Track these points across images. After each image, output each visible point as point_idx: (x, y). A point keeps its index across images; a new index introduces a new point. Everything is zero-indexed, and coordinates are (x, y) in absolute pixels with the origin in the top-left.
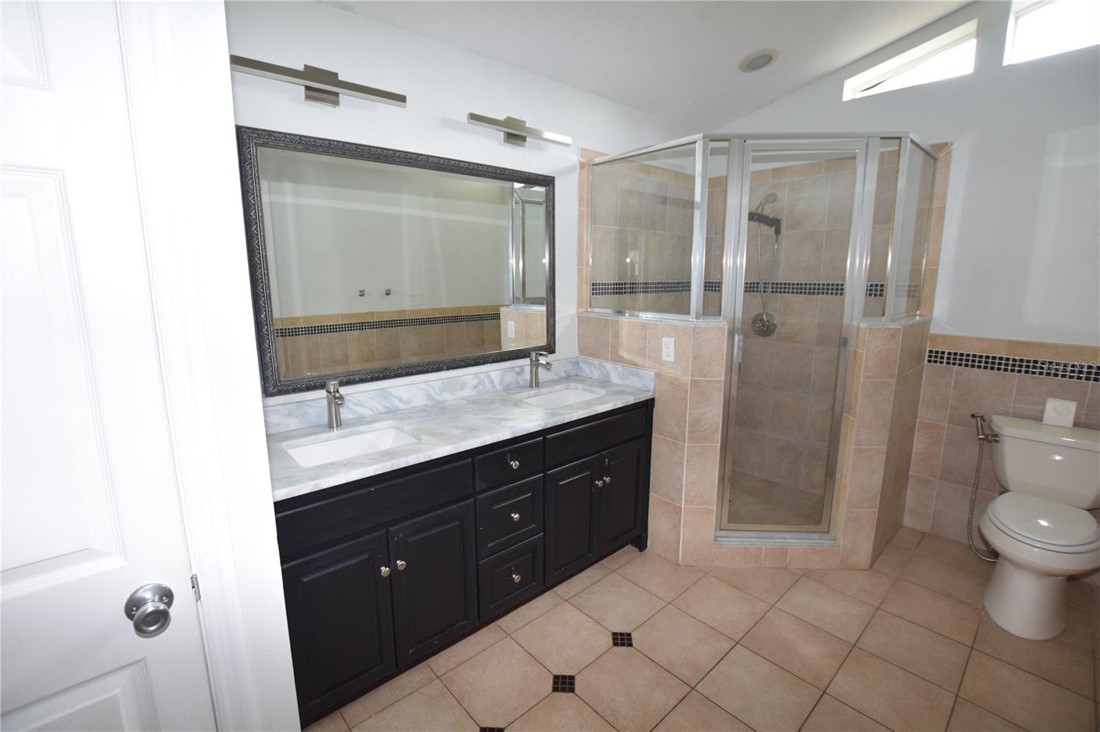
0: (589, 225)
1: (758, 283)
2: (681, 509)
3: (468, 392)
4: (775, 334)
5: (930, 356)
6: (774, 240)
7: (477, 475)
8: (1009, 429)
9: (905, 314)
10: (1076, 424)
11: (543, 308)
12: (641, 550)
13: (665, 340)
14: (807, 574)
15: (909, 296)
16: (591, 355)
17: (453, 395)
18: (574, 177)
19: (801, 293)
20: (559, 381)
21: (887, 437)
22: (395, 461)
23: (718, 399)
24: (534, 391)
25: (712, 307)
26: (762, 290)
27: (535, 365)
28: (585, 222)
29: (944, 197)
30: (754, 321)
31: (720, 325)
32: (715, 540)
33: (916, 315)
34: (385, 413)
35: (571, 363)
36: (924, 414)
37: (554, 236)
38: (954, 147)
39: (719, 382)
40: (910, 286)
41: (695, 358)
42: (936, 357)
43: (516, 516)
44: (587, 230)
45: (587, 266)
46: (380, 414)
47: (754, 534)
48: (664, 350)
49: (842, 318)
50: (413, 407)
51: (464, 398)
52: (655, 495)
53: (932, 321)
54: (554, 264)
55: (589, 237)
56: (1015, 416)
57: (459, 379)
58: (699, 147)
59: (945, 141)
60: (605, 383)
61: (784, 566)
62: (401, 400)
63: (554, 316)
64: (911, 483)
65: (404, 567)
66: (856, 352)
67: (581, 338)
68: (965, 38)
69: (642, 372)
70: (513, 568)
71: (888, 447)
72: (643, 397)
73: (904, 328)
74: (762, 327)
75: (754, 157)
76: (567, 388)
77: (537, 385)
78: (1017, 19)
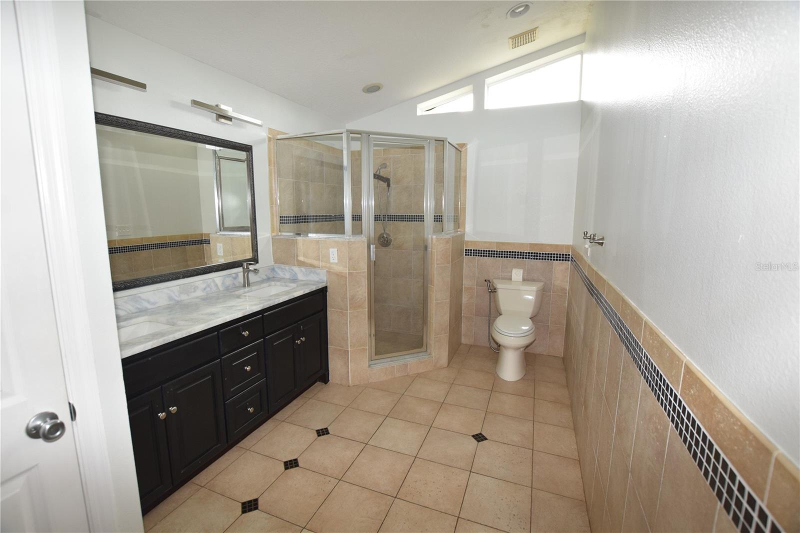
0: (276, 178)
1: (380, 215)
2: (348, 351)
3: (199, 293)
4: (391, 245)
5: (466, 252)
6: (387, 190)
7: (221, 343)
8: (500, 286)
9: (453, 231)
10: (524, 280)
11: (249, 233)
12: (326, 384)
13: (331, 250)
14: (418, 375)
15: (454, 221)
16: (283, 263)
17: (188, 295)
18: (265, 146)
19: (403, 221)
20: (263, 281)
21: (449, 295)
22: (166, 338)
23: (364, 282)
24: (247, 289)
25: (357, 230)
26: (382, 219)
27: (247, 271)
28: (273, 175)
29: (465, 171)
30: (379, 238)
31: (362, 239)
32: (369, 367)
33: (458, 231)
34: (136, 313)
35: (269, 269)
36: (466, 283)
37: (253, 185)
38: (468, 147)
39: (364, 272)
40: (454, 216)
41: (350, 259)
42: (469, 252)
43: (248, 368)
44: (275, 182)
45: (276, 205)
46: (133, 313)
47: (389, 360)
48: (331, 256)
49: (424, 235)
50: (158, 307)
51: (197, 298)
52: (332, 347)
53: (466, 235)
54: (254, 204)
55: (277, 186)
56: (503, 279)
57: (192, 284)
58: (344, 136)
59: (464, 142)
60: (294, 280)
61: (406, 374)
62: (148, 302)
63: (257, 238)
64: (463, 320)
65: (176, 410)
66: (432, 251)
67: (275, 253)
68: (467, 93)
69: (318, 271)
70: (248, 404)
71: (450, 300)
72: (320, 286)
73: (452, 237)
74: (384, 242)
75: (374, 144)
76: (270, 286)
77: (249, 285)
78: (488, 87)
